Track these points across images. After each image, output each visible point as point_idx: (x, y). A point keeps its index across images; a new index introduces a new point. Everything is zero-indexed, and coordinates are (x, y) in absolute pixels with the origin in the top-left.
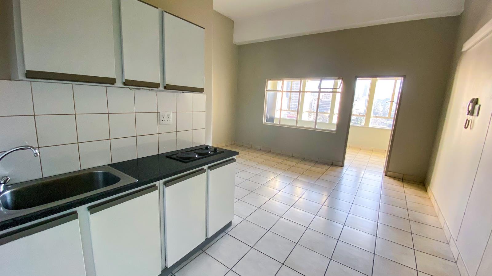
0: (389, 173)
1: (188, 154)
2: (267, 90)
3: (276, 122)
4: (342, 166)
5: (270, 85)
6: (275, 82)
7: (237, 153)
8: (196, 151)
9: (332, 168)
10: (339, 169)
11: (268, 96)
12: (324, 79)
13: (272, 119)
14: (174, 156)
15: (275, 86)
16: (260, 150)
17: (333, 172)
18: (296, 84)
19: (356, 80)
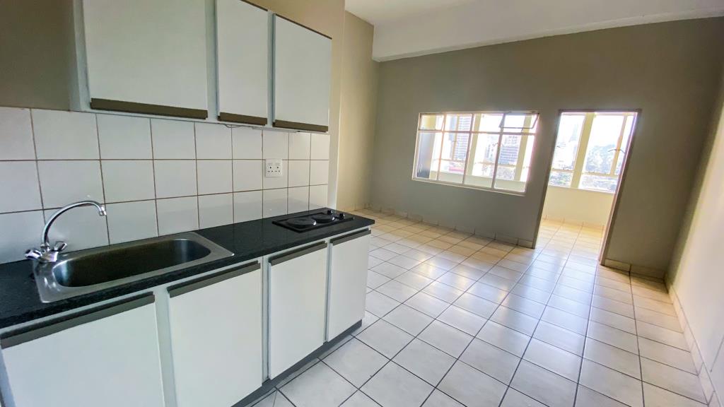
0: (607, 262)
1: (303, 220)
2: (419, 130)
3: (432, 178)
4: (533, 248)
5: (425, 121)
6: (433, 116)
7: (372, 222)
8: (314, 216)
9: (516, 250)
10: (527, 252)
11: (422, 138)
12: (510, 113)
13: (426, 173)
14: (283, 223)
15: (433, 123)
16: (407, 218)
17: (519, 255)
18: (465, 120)
19: (559, 115)
